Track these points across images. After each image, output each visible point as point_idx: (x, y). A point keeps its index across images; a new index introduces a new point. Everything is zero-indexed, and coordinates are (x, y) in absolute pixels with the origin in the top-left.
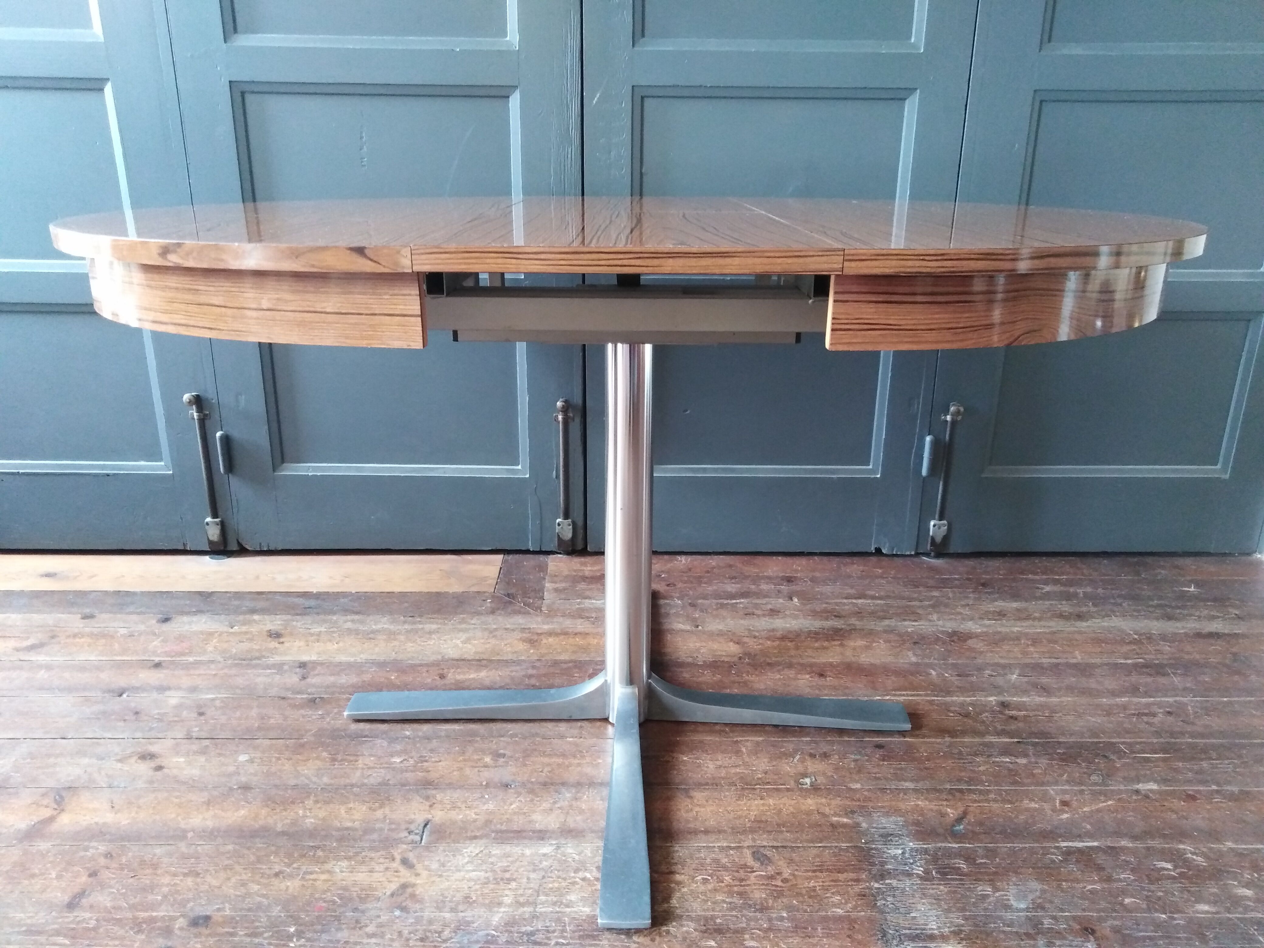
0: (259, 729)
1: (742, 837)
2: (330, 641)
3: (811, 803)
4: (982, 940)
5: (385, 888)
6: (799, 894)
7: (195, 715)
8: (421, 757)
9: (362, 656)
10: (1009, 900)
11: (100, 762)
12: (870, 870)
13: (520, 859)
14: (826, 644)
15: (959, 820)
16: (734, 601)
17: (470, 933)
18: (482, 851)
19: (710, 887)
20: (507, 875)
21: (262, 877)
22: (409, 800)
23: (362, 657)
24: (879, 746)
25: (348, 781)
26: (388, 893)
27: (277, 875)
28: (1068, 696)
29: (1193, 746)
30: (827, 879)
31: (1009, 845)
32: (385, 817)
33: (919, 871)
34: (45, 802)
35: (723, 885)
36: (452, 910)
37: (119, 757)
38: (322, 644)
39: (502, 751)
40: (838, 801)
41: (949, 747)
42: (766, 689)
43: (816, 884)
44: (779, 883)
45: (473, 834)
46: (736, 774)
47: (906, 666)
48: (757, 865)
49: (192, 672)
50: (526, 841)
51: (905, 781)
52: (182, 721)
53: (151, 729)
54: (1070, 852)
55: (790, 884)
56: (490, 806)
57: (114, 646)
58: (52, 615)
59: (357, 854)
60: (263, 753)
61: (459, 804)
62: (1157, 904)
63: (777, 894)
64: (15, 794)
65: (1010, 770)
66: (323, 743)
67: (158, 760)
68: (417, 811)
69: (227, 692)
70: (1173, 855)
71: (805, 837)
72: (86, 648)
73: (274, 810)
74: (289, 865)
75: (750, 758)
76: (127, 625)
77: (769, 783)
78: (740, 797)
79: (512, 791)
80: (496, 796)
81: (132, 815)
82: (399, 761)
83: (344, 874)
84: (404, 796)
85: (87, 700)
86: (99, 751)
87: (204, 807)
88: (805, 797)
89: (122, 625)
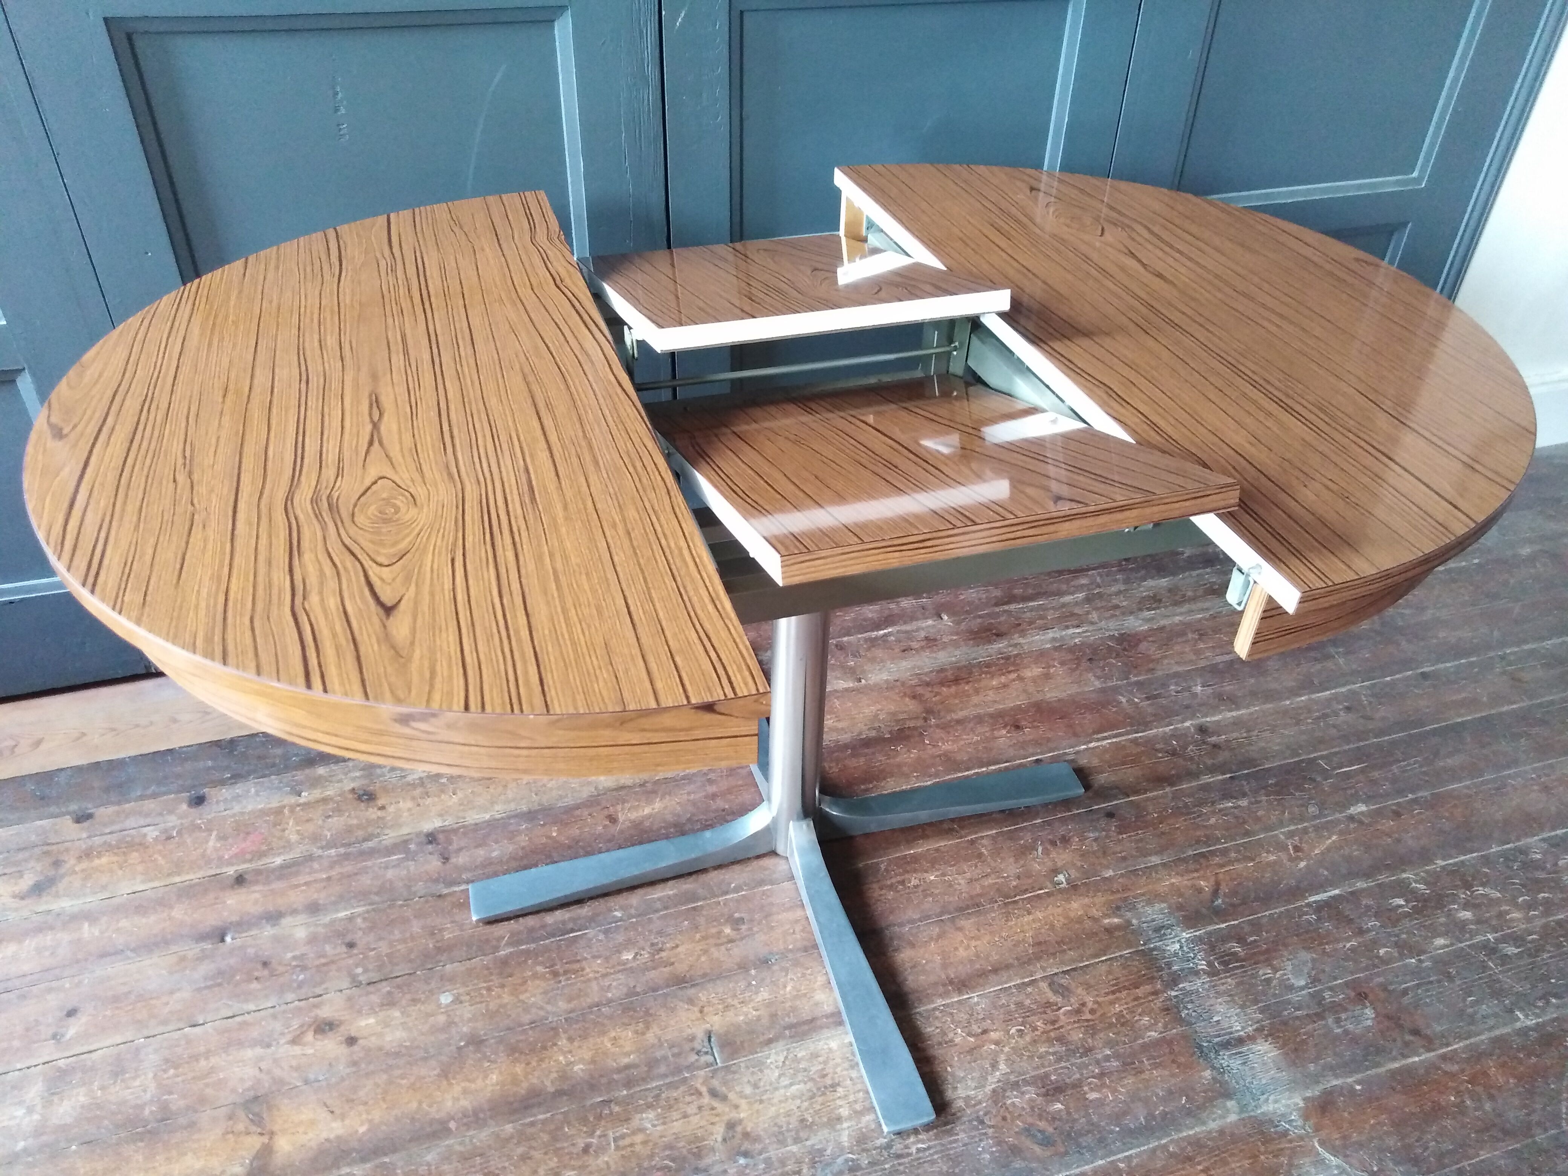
0: (439, 950)
1: (1031, 968)
2: (443, 791)
3: (1076, 906)
4: (1283, 1032)
5: (712, 1134)
6: (1111, 1025)
7: (344, 949)
8: (652, 945)
9: (497, 808)
10: (1289, 979)
11: (269, 1051)
12: (1161, 977)
13: (831, 1055)
14: (1003, 679)
15: (1215, 892)
16: (882, 632)
17: (828, 1165)
18: (786, 1058)
19: (1028, 1038)
20: (828, 1081)
21: (571, 1159)
22: (673, 1010)
23: (498, 811)
24: (1110, 815)
25: (589, 1000)
26: (720, 1139)
27: (586, 1150)
28: (1254, 705)
29: (1379, 747)
30: (1129, 1000)
31: (1267, 913)
32: (660, 1040)
33: (1203, 965)
34: (240, 1127)
35: (1038, 1033)
36: (797, 1140)
37: (289, 1037)
38: (436, 799)
39: (737, 915)
40: (1100, 899)
41: (1173, 799)
42: (969, 759)
44: (1089, 1017)
45: (766, 1037)
46: (990, 886)
47: (1093, 696)
48: (1060, 999)
49: (295, 881)
50: (826, 1033)
51: (1150, 855)
52: (333, 962)
53: (300, 985)
54: (1319, 907)
55: (1098, 1014)
56: (764, 994)
57: (156, 860)
58: (27, 825)
59: (657, 1096)
60: (464, 984)
61: (729, 1000)
62: (1405, 948)
63: (1091, 1029)
64: (192, 1125)
65: (1236, 817)
66: (527, 952)
67: (342, 1028)
68: (689, 1023)
69: (362, 903)
70: (1402, 889)
71: (1089, 952)
72: (120, 872)
73: (528, 1064)
74: (591, 1134)
75: (996, 861)
76: (149, 821)
77: (1026, 891)
78: (1008, 916)
79: (775, 968)
80: (763, 980)
81: (364, 1116)
82: (630, 957)
83: (658, 1128)
84: (664, 1006)
85: (183, 959)
86: (255, 1033)
87: (445, 1083)
88: (1068, 900)
89: (142, 822)
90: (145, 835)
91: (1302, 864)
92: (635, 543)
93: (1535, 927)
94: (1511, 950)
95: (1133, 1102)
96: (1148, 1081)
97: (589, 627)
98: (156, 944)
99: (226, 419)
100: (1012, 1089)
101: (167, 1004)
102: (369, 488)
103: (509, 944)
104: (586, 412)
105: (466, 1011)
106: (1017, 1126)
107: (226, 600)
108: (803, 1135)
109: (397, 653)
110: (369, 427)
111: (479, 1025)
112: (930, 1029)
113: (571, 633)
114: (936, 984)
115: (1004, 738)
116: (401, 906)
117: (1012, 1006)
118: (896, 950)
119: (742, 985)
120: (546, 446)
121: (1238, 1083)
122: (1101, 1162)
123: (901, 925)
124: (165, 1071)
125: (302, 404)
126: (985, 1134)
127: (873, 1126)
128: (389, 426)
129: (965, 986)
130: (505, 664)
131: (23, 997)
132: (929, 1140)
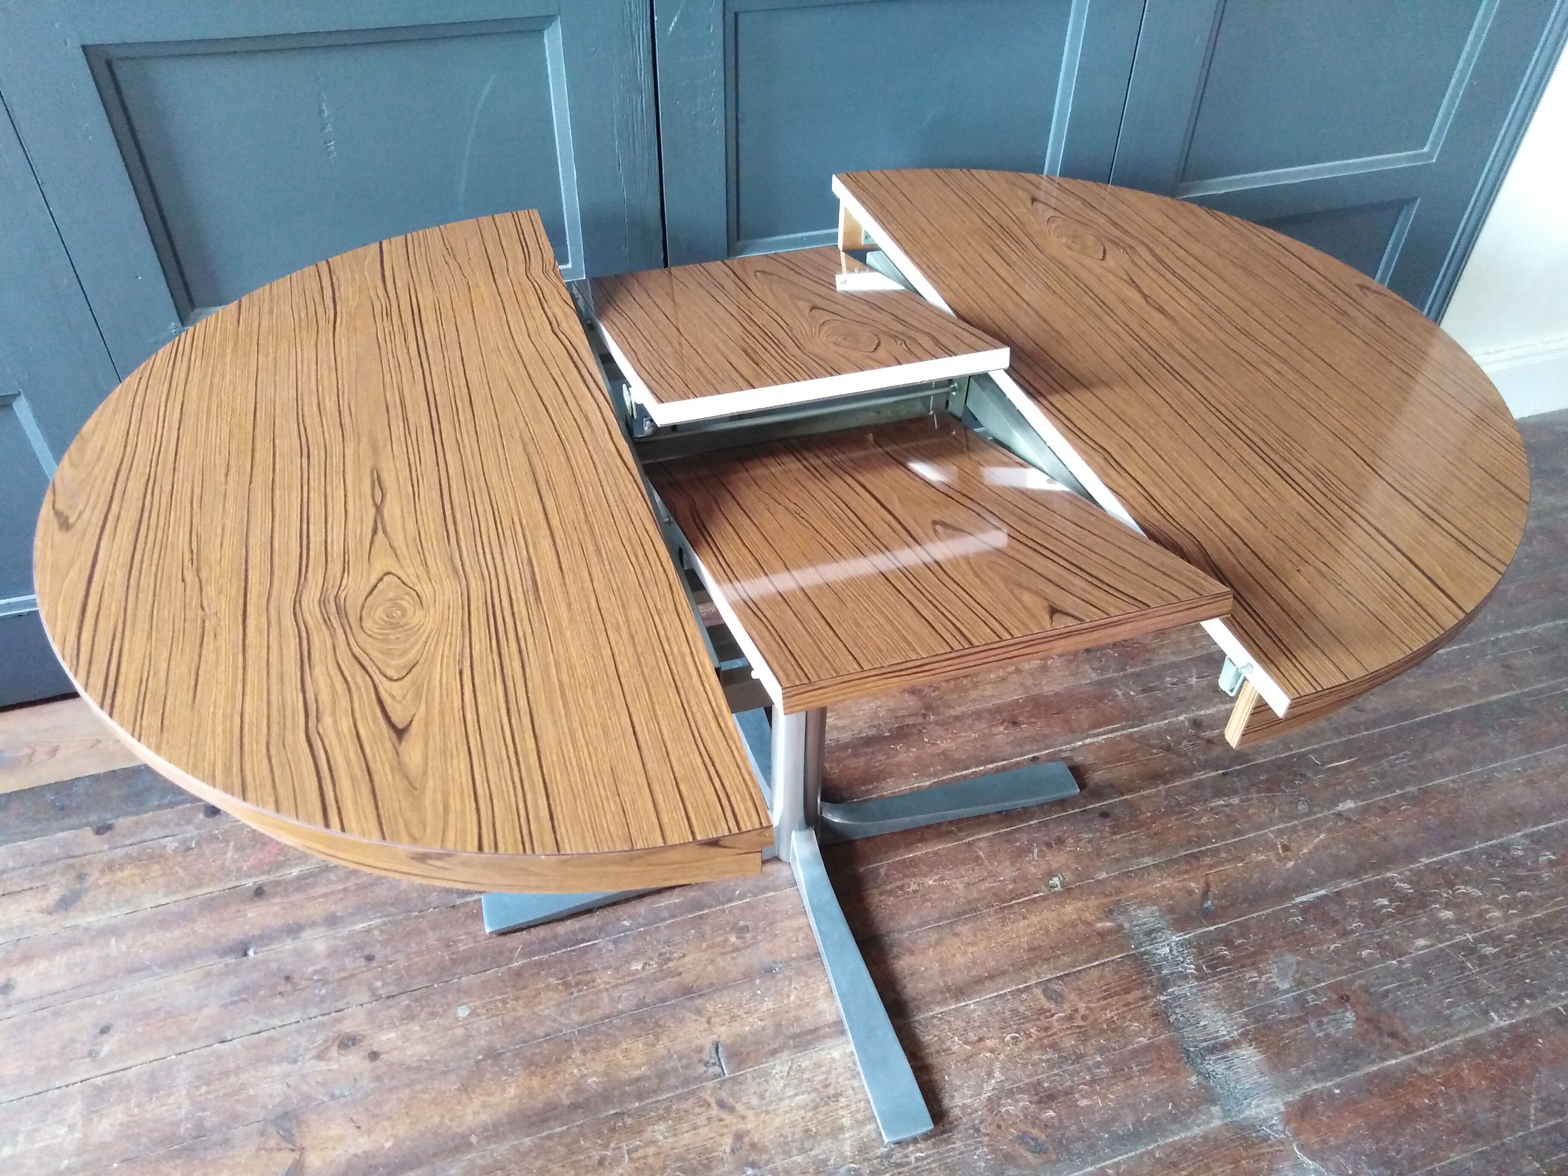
0: (454, 961)
1: (1025, 974)
3: (1070, 910)
4: (1267, 1036)
5: (721, 1145)
6: (1102, 1032)
7: (363, 962)
8: (661, 954)
10: (1274, 982)
11: (296, 1067)
12: (1151, 982)
13: (834, 1066)
15: (1205, 895)
18: (791, 1067)
19: (1022, 1046)
20: (831, 1091)
21: (587, 1171)
22: (681, 1021)
24: (1104, 815)
25: (600, 1012)
26: (728, 1150)
27: (601, 1162)
29: (1370, 740)
30: (1119, 1005)
31: (1255, 915)
32: (669, 1050)
33: (1191, 969)
34: (272, 1143)
35: (1031, 1040)
36: (802, 1151)
37: (314, 1053)
39: (741, 923)
40: (1093, 902)
41: (1166, 797)
42: (968, 758)
43: (1113, 1014)
44: (1081, 1023)
45: (771, 1047)
46: (987, 890)
47: (1090, 689)
48: (1053, 1006)
49: (312, 892)
50: (829, 1043)
51: (1143, 856)
52: (353, 975)
53: (323, 999)
54: (1306, 909)
55: (1090, 1020)
56: (769, 1004)
57: (177, 872)
58: (49, 837)
59: (668, 1109)
60: (481, 997)
61: (735, 1011)
62: (1387, 949)
63: (1084, 1036)
64: (226, 1142)
65: (1228, 816)
66: (540, 964)
67: (364, 1044)
68: (698, 1034)
69: (378, 915)
70: (1386, 888)
71: (1081, 957)
72: (142, 886)
73: (544, 1077)
74: (606, 1147)
75: (992, 864)
76: (167, 832)
77: (1022, 895)
78: (1004, 921)
79: (780, 976)
80: (767, 989)
81: (389, 1132)
82: (639, 967)
83: (670, 1140)
84: (673, 1016)
85: (208, 974)
86: (281, 1048)
87: (464, 1097)
88: (1062, 904)
89: (161, 833)
90: (165, 847)
91: (1291, 864)
92: (639, 650)
93: (1513, 926)
94: (1489, 950)
95: (1122, 1108)
96: (1137, 1087)
97: (596, 750)
98: (182, 960)
99: (230, 502)
100: (1007, 1097)
101: (196, 1020)
102: (376, 586)
103: (523, 955)
104: (587, 491)
105: (483, 1024)
106: (1011, 1134)
107: (242, 722)
108: (807, 1145)
109: (410, 783)
110: (372, 511)
111: (495, 1038)
112: (928, 1038)
113: (578, 758)
114: (933, 991)
115: (1001, 734)
116: (416, 917)
117: (1008, 1013)
118: (897, 957)
119: (747, 994)
120: (548, 532)
121: (1222, 1088)
122: (1090, 1169)
123: (901, 931)
124: (198, 1088)
125: (305, 484)
126: (981, 1142)
127: (874, 1136)
128: (393, 509)
129: (962, 993)
130: (516, 796)
131: (57, 1014)
132: (927, 1149)
